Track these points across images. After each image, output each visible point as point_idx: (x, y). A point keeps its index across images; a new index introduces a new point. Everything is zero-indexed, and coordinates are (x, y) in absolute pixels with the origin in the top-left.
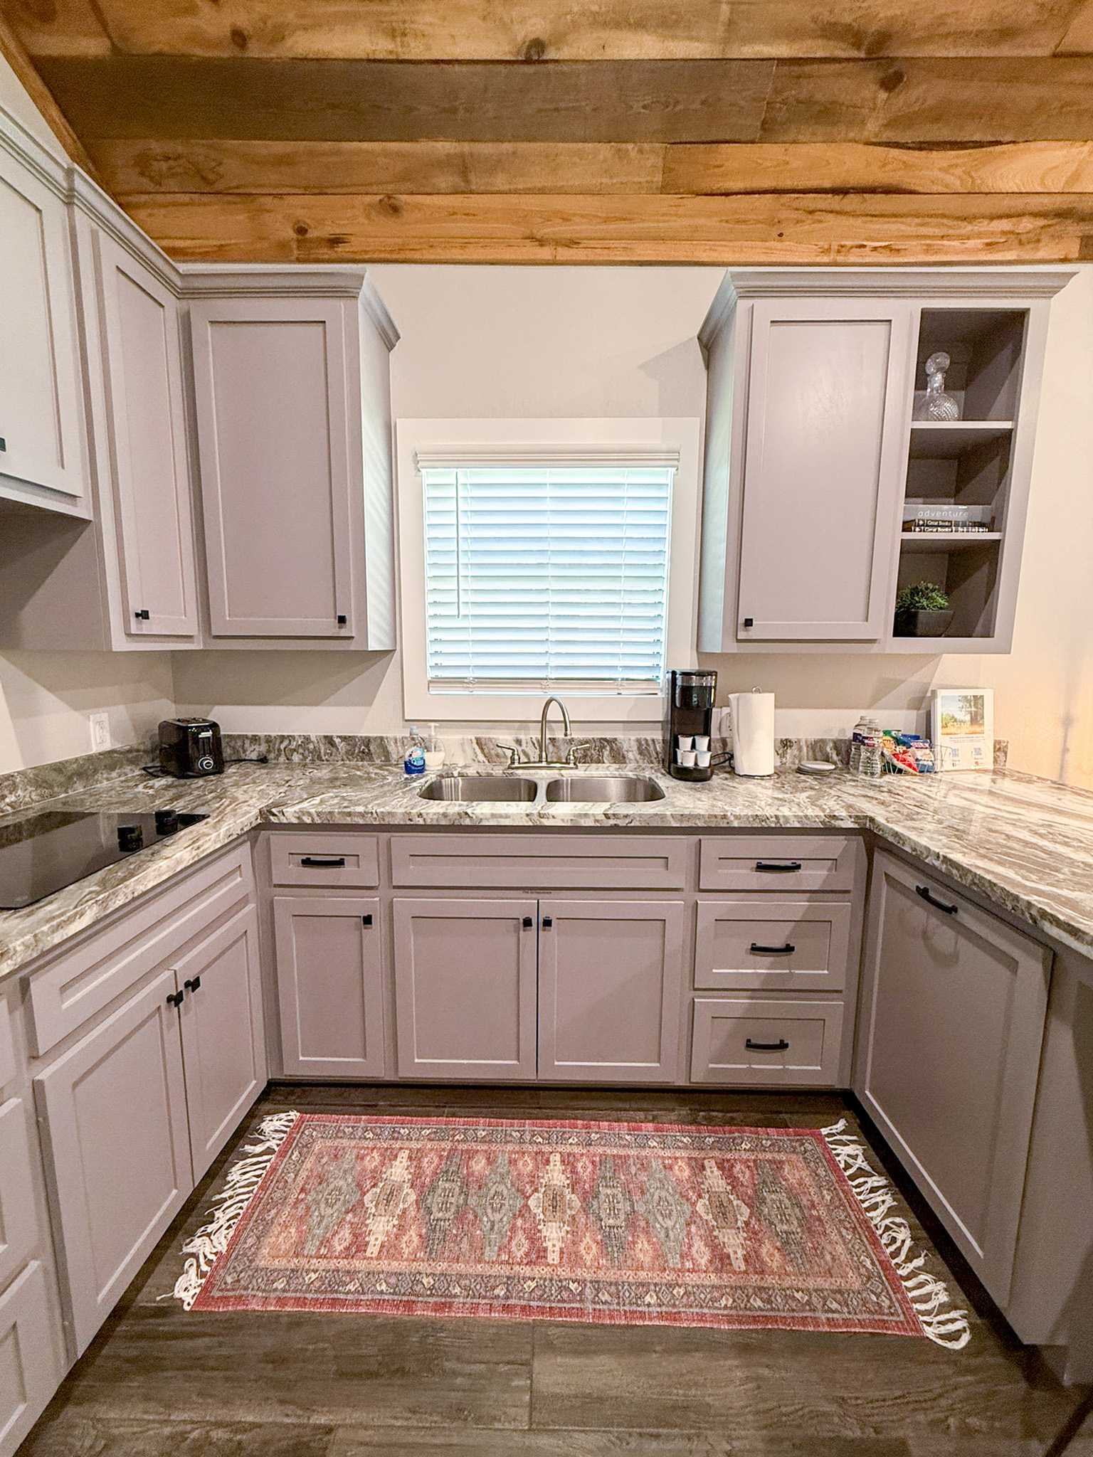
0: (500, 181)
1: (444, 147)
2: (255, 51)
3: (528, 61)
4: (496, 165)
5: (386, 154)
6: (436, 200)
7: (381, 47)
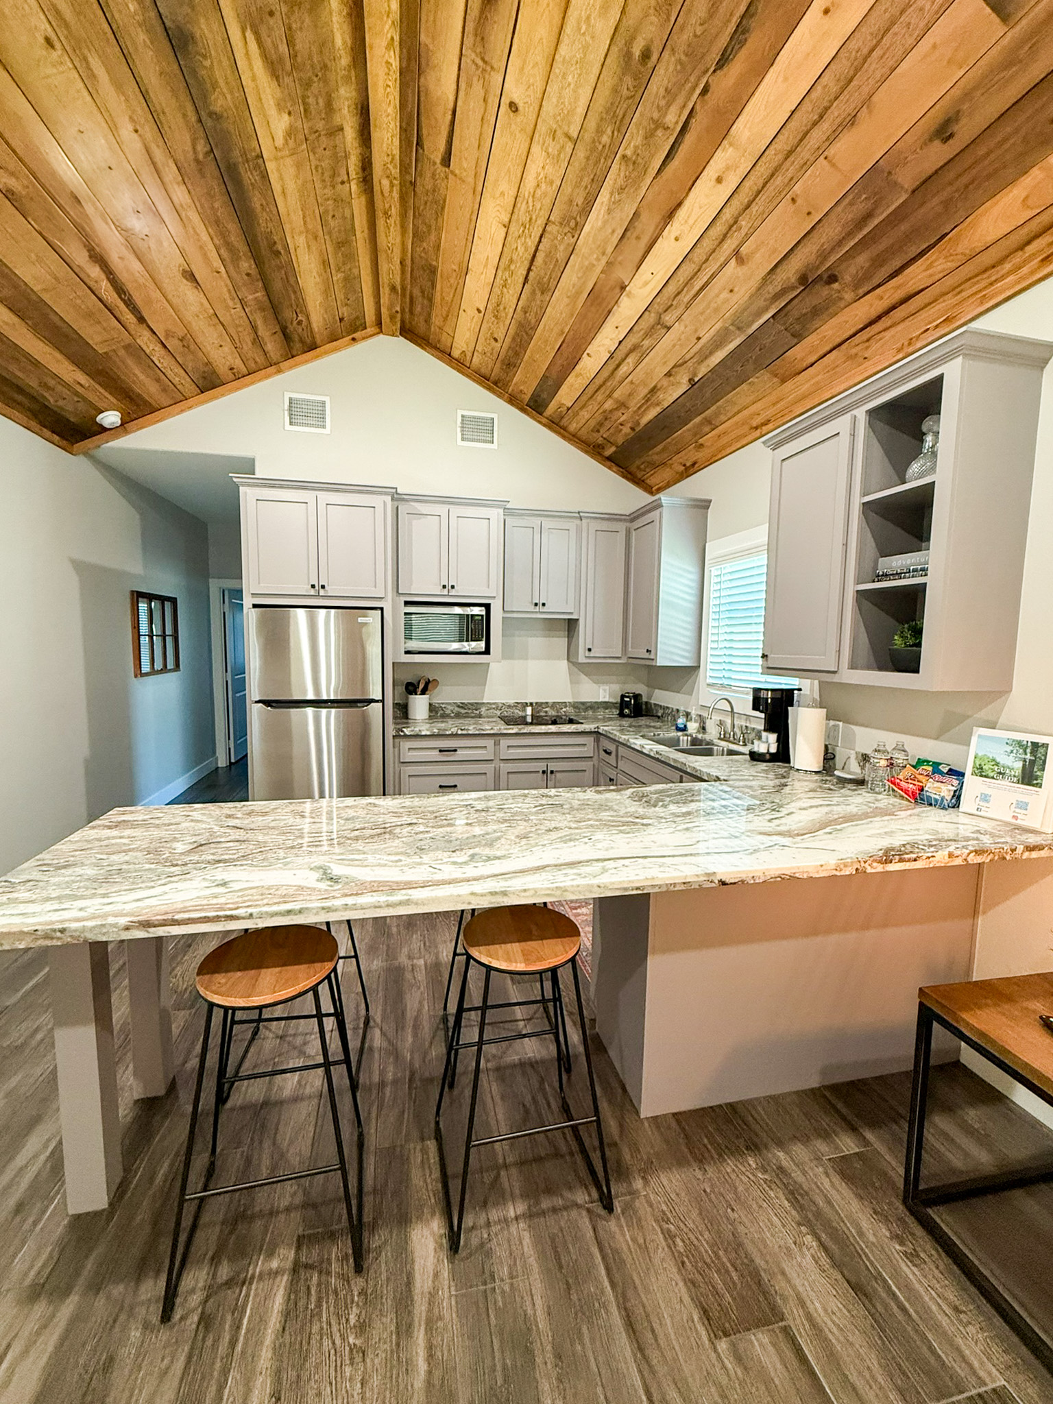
0: (723, 418)
1: (698, 420)
2: (637, 429)
3: (693, 385)
4: (717, 414)
5: (684, 432)
6: (710, 435)
7: (658, 410)
